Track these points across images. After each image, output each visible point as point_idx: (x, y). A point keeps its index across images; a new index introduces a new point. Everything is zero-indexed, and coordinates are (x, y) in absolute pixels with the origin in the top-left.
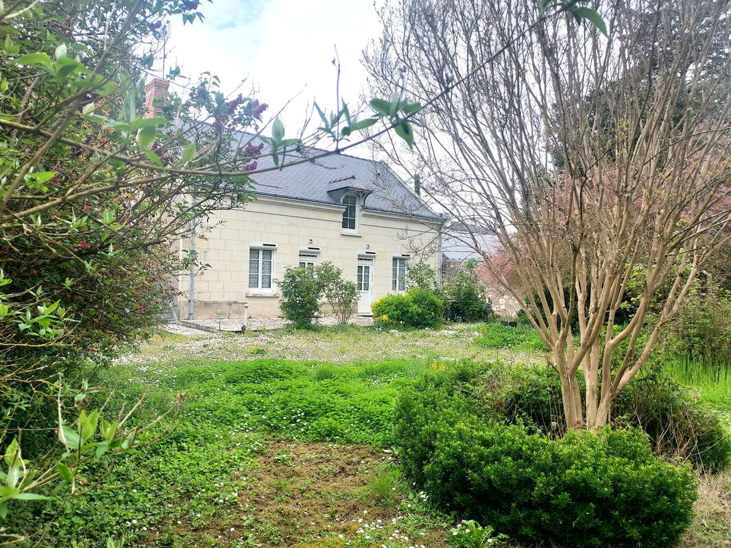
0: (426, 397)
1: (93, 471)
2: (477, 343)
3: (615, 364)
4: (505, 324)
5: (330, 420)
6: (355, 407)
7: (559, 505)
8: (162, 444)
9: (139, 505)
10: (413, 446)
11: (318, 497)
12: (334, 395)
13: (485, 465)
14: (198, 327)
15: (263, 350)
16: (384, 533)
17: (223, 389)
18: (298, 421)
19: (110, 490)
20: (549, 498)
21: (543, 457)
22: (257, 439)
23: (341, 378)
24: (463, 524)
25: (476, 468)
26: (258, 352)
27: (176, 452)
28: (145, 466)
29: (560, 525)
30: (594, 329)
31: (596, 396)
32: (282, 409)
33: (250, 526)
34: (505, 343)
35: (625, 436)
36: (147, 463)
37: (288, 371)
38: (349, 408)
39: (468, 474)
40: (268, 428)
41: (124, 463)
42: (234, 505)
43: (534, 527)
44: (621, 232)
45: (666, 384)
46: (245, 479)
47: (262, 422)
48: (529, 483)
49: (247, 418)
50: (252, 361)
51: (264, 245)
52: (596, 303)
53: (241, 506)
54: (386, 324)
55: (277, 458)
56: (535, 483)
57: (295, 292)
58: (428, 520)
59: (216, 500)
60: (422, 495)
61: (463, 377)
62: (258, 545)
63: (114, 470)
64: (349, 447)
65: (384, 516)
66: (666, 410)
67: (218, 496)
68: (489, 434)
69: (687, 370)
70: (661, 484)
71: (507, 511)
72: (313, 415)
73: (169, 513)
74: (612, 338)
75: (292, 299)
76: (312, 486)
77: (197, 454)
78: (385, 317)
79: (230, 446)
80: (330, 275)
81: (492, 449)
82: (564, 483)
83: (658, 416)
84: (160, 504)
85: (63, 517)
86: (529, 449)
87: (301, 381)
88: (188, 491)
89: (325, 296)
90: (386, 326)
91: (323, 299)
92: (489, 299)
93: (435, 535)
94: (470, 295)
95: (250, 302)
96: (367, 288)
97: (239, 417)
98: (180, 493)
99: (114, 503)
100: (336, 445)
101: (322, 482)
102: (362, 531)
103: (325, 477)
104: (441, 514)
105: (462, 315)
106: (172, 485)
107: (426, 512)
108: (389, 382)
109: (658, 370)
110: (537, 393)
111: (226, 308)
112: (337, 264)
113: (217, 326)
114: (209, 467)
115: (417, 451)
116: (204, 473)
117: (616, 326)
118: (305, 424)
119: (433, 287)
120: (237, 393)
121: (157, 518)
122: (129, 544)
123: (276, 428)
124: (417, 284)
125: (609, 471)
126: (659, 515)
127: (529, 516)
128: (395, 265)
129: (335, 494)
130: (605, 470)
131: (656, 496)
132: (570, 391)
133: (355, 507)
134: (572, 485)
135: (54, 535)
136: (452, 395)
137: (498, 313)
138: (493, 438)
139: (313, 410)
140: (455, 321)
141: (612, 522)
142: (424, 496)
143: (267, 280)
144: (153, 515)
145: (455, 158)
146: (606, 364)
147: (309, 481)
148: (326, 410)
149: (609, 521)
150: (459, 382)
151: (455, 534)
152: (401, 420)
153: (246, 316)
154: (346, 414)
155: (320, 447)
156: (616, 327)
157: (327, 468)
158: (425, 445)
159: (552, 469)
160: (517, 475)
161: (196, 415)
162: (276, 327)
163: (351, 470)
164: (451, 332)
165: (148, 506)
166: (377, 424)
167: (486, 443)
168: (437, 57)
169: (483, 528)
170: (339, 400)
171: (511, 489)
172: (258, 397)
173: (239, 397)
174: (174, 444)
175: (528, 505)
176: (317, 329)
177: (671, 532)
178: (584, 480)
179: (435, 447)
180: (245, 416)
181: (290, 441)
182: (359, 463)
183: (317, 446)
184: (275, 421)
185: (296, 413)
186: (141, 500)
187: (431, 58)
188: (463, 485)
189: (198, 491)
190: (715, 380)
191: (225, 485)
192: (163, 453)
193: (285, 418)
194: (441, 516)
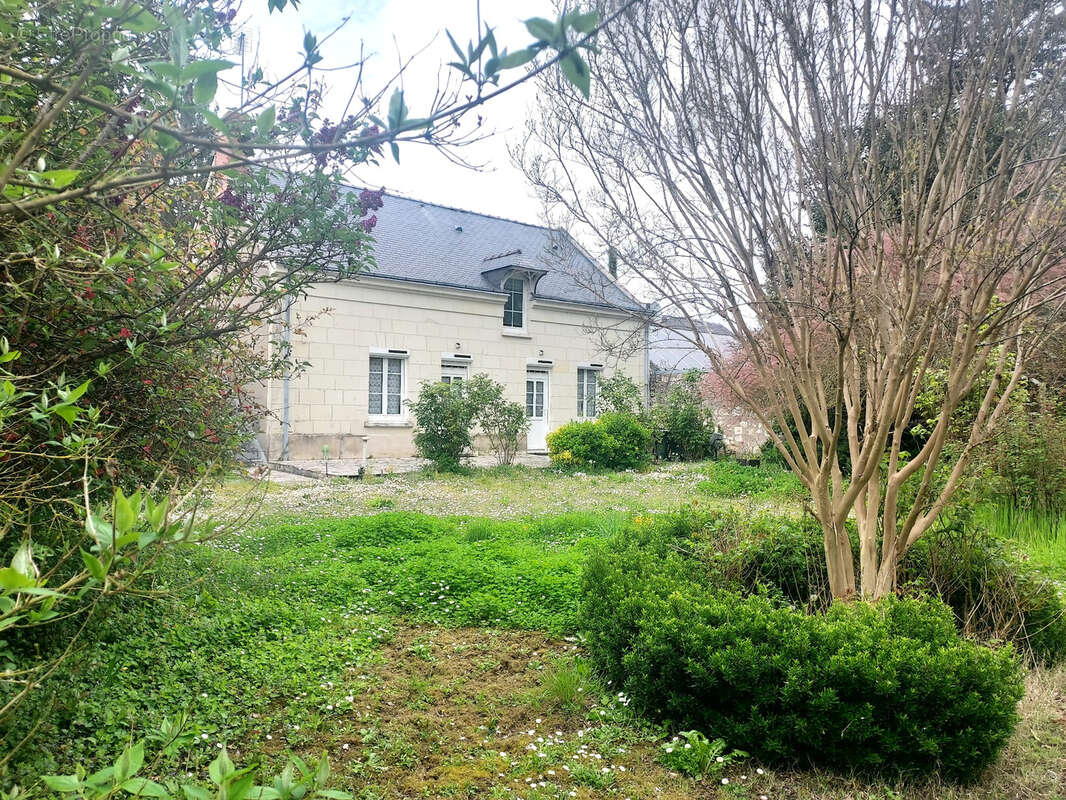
0: (625, 559)
1: (145, 668)
2: (701, 489)
3: (903, 510)
4: (743, 462)
5: (486, 595)
6: (524, 578)
7: (820, 706)
8: (245, 631)
9: (212, 715)
10: (607, 629)
11: (471, 702)
12: (493, 562)
13: (713, 651)
14: (296, 471)
15: (389, 501)
16: (566, 749)
17: (332, 556)
18: (441, 597)
19: (169, 694)
20: (806, 697)
21: (797, 638)
22: (381, 624)
23: (503, 540)
24: (682, 737)
25: (700, 655)
26: (384, 504)
27: (264, 642)
28: (220, 662)
29: (822, 735)
30: (871, 456)
31: (875, 555)
32: (418, 581)
33: (372, 743)
34: (742, 489)
35: (917, 608)
36: (221, 657)
37: (426, 530)
38: (515, 579)
39: (687, 665)
40: (397, 609)
41: (190, 657)
42: (348, 714)
43: (785, 740)
44: (909, 314)
45: (977, 538)
46: (363, 677)
47: (389, 600)
48: (777, 676)
49: (367, 595)
50: (373, 516)
51: (390, 351)
52: (874, 418)
53: (359, 715)
54: (568, 464)
55: (409, 649)
56: (786, 676)
57: (436, 418)
58: (630, 733)
59: (322, 707)
60: (621, 697)
61: (681, 531)
62: (383, 768)
63: (175, 668)
64: (516, 634)
65: (565, 729)
66: (979, 575)
67: (325, 702)
68: (717, 608)
69: (1009, 522)
70: (970, 675)
71: (745, 719)
72: (462, 590)
73: (254, 726)
74: (898, 471)
75: (432, 429)
76: (461, 688)
77: (294, 645)
78: (567, 454)
79: (343, 633)
80: (485, 394)
81: (722, 629)
82: (829, 675)
83: (967, 584)
84: (242, 713)
85: (102, 731)
86: (776, 627)
87: (445, 542)
88: (282, 695)
89: (479, 424)
90: (568, 467)
91: (475, 430)
92: (719, 427)
93: (641, 754)
94: (691, 421)
95: (371, 435)
96: (540, 414)
97: (355, 594)
98: (270, 698)
99: (175, 712)
100: (496, 631)
101: (477, 683)
102: (535, 748)
103: (481, 676)
104: (649, 724)
105: (681, 450)
106: (259, 687)
107: (627, 721)
108: (573, 544)
109: (965, 516)
110: (788, 552)
111: (335, 444)
112: (496, 378)
113: (322, 469)
114: (311, 662)
115: (613, 636)
116: (304, 671)
117: (904, 452)
118: (451, 602)
119: (636, 410)
120: (352, 560)
121: (238, 732)
122: (198, 768)
123: (409, 608)
124: (613, 407)
125: (893, 656)
126: (967, 720)
127: (777, 724)
128: (581, 379)
129: (494, 699)
130: (888, 655)
131: (963, 692)
132: (836, 547)
133: (523, 716)
134: (840, 678)
135: (90, 756)
136: (665, 557)
137: (732, 448)
138: (723, 614)
139: (463, 583)
140: (669, 460)
141: (899, 730)
142: (624, 700)
143: (395, 403)
144: (232, 728)
145: (665, 211)
146: (890, 508)
147: (456, 680)
148: (482, 582)
149: (894, 729)
150: (674, 539)
151: (669, 750)
152: (590, 593)
153: (365, 455)
154: (511, 588)
155: (473, 634)
156: (903, 454)
157: (482, 663)
158: (625, 626)
159: (811, 656)
160: (760, 664)
161: (293, 591)
162: (409, 469)
163: (518, 666)
164: (663, 475)
165: (224, 716)
166: (556, 601)
167: (714, 621)
168: (638, 65)
169: (711, 742)
170: (500, 568)
171: (750, 685)
172: (383, 566)
173: (355, 565)
174: (262, 630)
175: (774, 709)
176: (467, 472)
177: (985, 744)
178: (857, 671)
179: (640, 627)
180: (364, 591)
181: (429, 626)
182: (529, 655)
183: (468, 633)
184: (407, 599)
185: (438, 587)
186: (214, 707)
187: (630, 66)
188: (681, 680)
189: (296, 696)
190: (1051, 536)
191: (335, 687)
192: (245, 643)
193: (421, 594)
194: (649, 727)
